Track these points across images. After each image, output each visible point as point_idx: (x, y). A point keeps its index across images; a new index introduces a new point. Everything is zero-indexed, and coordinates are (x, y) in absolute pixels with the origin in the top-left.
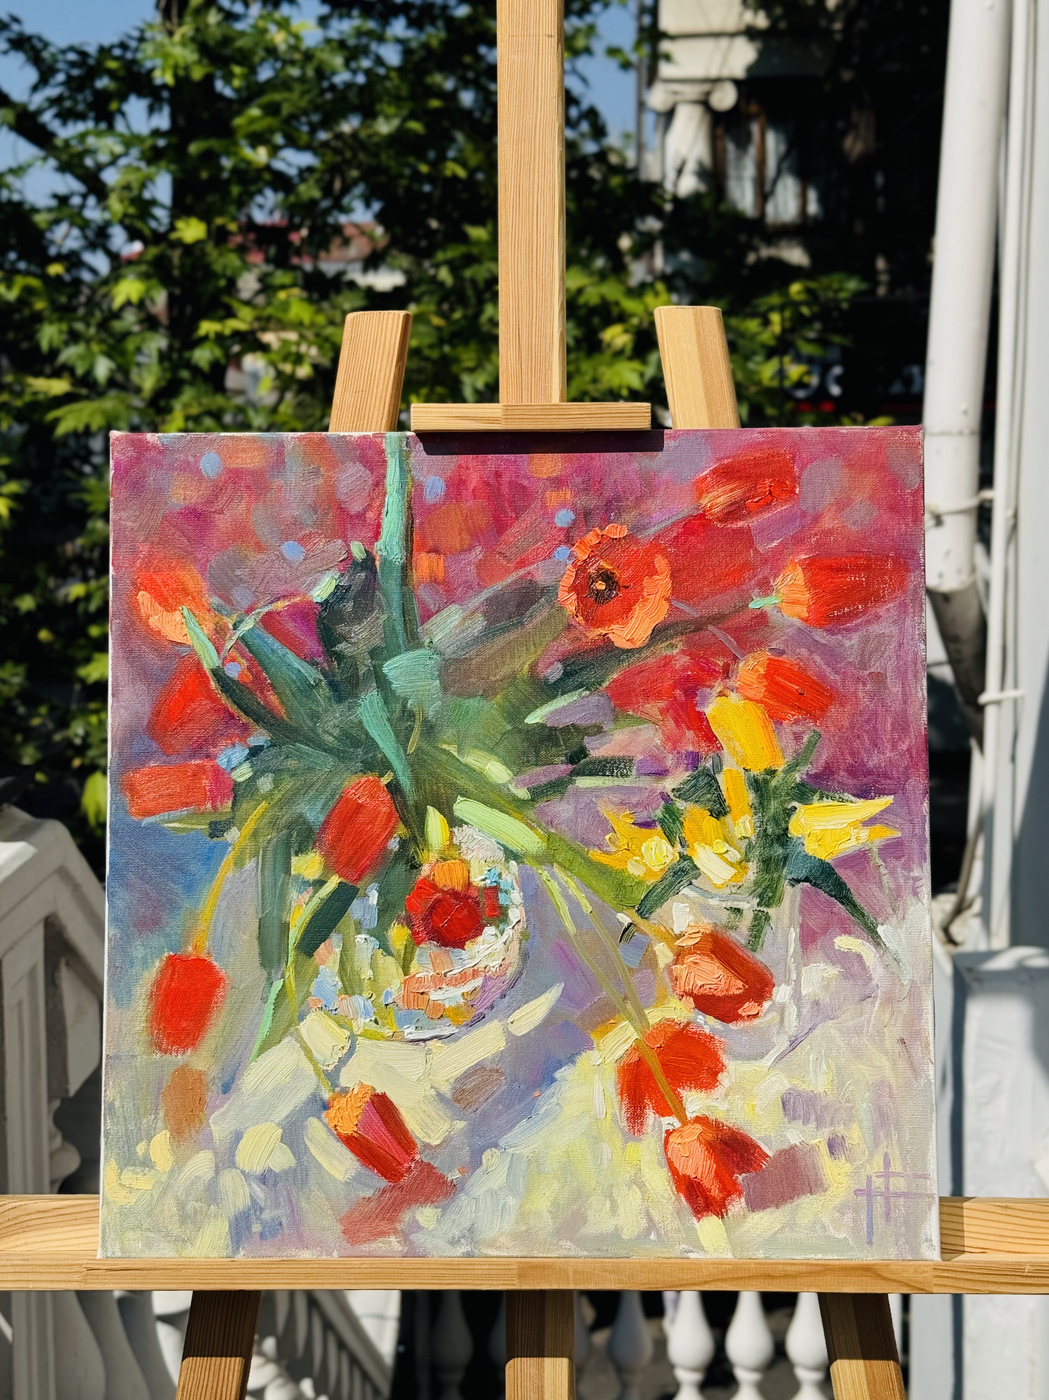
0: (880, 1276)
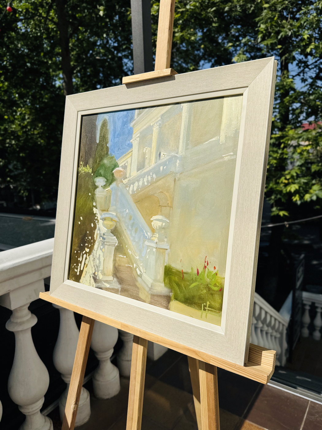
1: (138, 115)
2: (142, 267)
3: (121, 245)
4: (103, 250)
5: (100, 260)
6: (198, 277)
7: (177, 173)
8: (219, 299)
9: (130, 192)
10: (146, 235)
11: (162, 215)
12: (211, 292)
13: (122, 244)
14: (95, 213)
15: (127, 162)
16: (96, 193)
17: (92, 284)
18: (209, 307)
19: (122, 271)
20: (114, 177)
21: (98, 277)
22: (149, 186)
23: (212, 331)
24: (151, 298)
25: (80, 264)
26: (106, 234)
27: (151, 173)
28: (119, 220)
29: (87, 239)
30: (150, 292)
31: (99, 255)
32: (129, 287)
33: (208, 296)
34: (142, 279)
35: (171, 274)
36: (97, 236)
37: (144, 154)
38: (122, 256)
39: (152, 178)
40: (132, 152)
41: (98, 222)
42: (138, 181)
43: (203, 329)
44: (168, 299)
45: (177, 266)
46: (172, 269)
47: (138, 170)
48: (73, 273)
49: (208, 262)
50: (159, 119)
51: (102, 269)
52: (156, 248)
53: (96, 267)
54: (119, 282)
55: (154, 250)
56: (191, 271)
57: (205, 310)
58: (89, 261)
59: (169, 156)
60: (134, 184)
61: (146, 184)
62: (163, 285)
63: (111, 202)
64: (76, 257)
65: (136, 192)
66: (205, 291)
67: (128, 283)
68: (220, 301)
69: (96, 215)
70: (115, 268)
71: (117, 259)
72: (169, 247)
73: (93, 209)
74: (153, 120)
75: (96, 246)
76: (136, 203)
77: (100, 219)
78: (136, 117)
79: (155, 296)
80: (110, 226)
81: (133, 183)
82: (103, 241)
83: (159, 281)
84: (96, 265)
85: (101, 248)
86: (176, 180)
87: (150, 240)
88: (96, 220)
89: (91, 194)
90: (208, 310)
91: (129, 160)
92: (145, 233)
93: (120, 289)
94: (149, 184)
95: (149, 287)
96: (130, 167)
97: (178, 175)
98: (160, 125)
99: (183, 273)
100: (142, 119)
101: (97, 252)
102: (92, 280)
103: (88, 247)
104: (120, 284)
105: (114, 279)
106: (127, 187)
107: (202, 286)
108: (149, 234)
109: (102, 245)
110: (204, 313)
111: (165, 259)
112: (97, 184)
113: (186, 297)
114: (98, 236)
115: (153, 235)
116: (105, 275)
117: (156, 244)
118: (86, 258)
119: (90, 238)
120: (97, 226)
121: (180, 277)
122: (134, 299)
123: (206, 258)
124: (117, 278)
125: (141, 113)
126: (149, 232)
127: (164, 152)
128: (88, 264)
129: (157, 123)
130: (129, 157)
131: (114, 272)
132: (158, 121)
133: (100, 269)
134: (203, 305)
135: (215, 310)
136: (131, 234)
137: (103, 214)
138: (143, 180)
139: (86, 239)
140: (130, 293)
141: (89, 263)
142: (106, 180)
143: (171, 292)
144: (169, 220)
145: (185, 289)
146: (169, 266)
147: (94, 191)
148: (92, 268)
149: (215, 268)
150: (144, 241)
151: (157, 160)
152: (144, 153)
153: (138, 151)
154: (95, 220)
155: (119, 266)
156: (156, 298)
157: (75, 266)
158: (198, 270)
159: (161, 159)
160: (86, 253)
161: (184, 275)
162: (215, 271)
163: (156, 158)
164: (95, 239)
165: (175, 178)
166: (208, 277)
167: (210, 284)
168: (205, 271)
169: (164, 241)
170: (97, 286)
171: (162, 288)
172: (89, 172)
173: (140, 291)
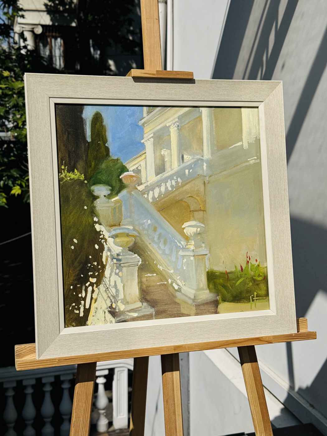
1: (148, 113)
2: (179, 280)
3: (147, 263)
4: (120, 274)
5: (118, 288)
6: (242, 273)
7: (206, 176)
8: (265, 287)
9: (151, 200)
10: (179, 245)
11: (195, 220)
12: (257, 282)
13: (148, 261)
14: (98, 231)
15: (140, 165)
16: (97, 205)
17: (108, 320)
18: (256, 297)
19: (153, 292)
20: (124, 183)
21: (117, 309)
22: (175, 191)
23: (266, 316)
24: (196, 309)
25: (83, 302)
26: (121, 254)
27: (175, 178)
28: (139, 233)
29: (91, 266)
30: (194, 304)
31: (115, 282)
32: (166, 307)
33: (254, 287)
34: (182, 293)
35: (214, 279)
36: (107, 259)
37: (163, 157)
38: (151, 275)
39: (177, 182)
40: (145, 154)
41: (106, 242)
42: (159, 186)
43: (258, 317)
44: (216, 303)
45: (219, 268)
46: (215, 273)
47: (157, 174)
48: (71, 317)
49: (249, 257)
50: (176, 121)
51: (123, 298)
52: (194, 256)
53: (111, 298)
54: (151, 306)
55: (192, 258)
56: (235, 269)
57: (253, 300)
58: (100, 293)
59: (194, 159)
60: (155, 191)
61: (170, 189)
62: (208, 291)
63: (123, 214)
64: (74, 293)
65: (158, 199)
66: (251, 284)
67: (164, 302)
68: (265, 288)
69: (101, 233)
70: (143, 291)
71: (144, 280)
72: (208, 251)
73: (94, 226)
74: (169, 120)
75: (107, 272)
76: (159, 211)
77: (109, 237)
78: (145, 115)
79: (200, 306)
80: (126, 243)
81: (153, 190)
82: (118, 263)
83: (203, 289)
84: (112, 295)
85: (117, 272)
86: (206, 183)
87: (184, 249)
88: (102, 239)
89: (87, 206)
90: (256, 299)
91: (143, 163)
92: (178, 243)
93: (154, 313)
94: (174, 189)
95: (192, 299)
96: (145, 171)
97: (207, 178)
98: (178, 126)
99: (227, 273)
100: (155, 118)
101: (111, 279)
102: (109, 316)
103: (93, 276)
104: (153, 307)
105: (144, 304)
106: (144, 194)
107: (247, 280)
108: (182, 243)
109: (117, 268)
110: (253, 304)
111: (206, 265)
112: (96, 193)
113: (234, 295)
114: (109, 259)
115: (187, 243)
116: (128, 304)
117: (193, 251)
118: (93, 291)
119: (95, 263)
120: (106, 247)
121: (225, 278)
122: (175, 317)
123: (247, 254)
124: (147, 301)
125: (152, 111)
126: (182, 241)
127: (187, 155)
128: (98, 298)
129: (174, 124)
130: (142, 160)
131: (142, 296)
132: (175, 123)
133: (119, 298)
134: (251, 297)
135: (262, 297)
136: (159, 248)
137: (112, 230)
138: (166, 185)
139: (88, 266)
140: (169, 313)
141: (99, 296)
142: (111, 188)
143: (218, 295)
144: (204, 224)
145: (232, 288)
146: (211, 271)
147: (92, 202)
148: (105, 301)
149: (256, 261)
150: (178, 252)
151: (180, 163)
152: (162, 155)
153: (154, 153)
154: (100, 240)
155: (147, 287)
156: (202, 307)
157: (73, 306)
158: (241, 266)
159: (185, 161)
160: (92, 284)
161: (229, 275)
162: (258, 263)
163: (179, 161)
164: (104, 263)
165: (204, 182)
166: (251, 270)
167: (255, 276)
168: (248, 266)
169: (202, 247)
170: (118, 321)
171: (206, 295)
172: (79, 179)
173: (181, 306)
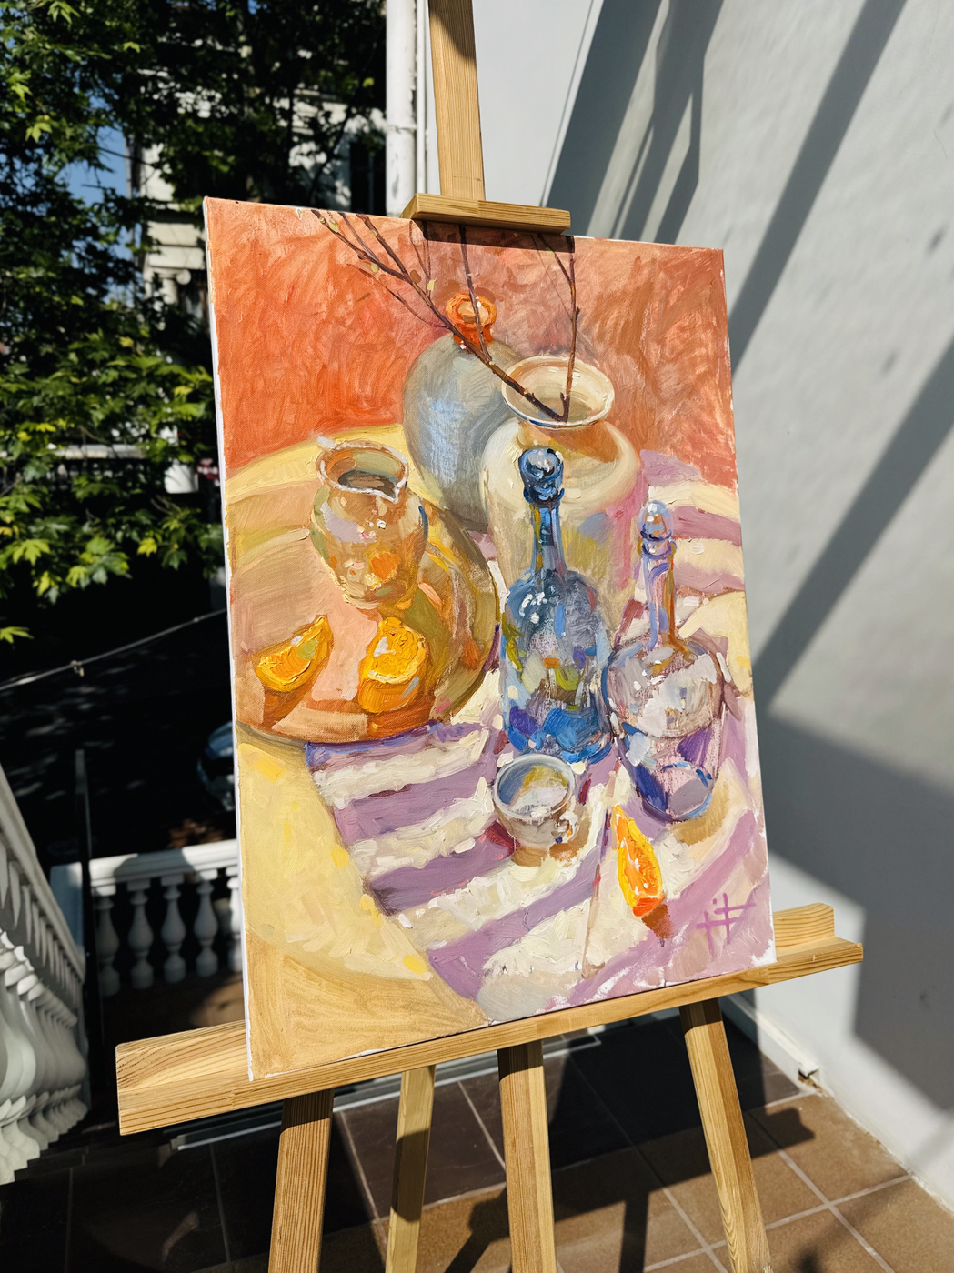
0: (742, 981)
